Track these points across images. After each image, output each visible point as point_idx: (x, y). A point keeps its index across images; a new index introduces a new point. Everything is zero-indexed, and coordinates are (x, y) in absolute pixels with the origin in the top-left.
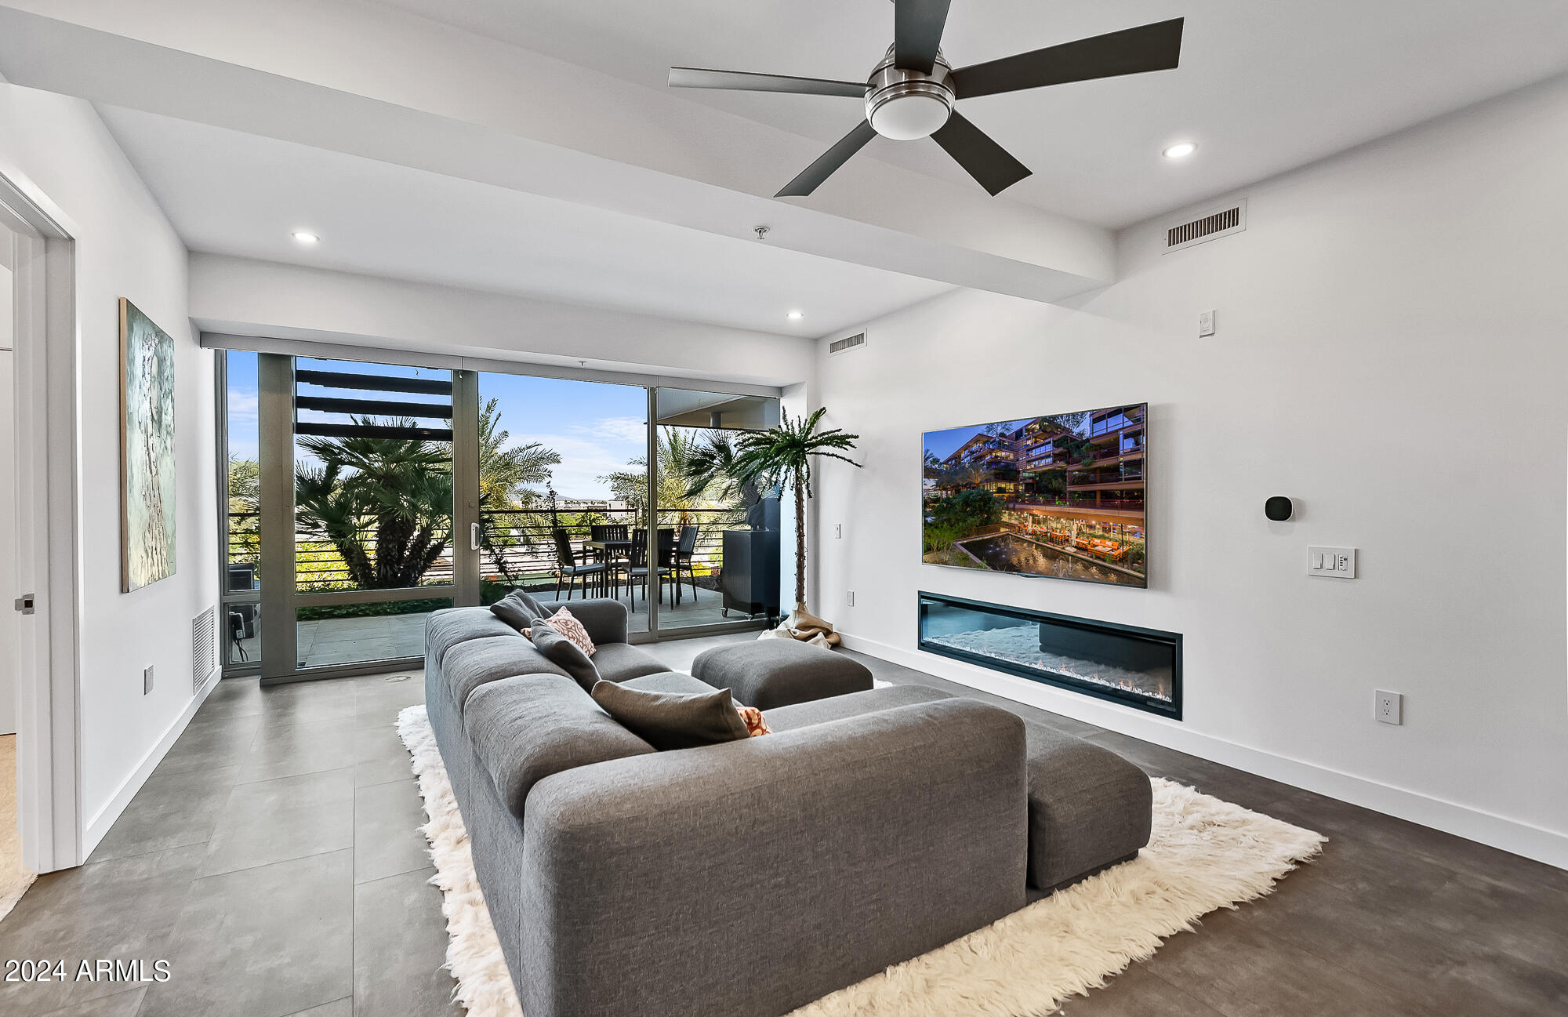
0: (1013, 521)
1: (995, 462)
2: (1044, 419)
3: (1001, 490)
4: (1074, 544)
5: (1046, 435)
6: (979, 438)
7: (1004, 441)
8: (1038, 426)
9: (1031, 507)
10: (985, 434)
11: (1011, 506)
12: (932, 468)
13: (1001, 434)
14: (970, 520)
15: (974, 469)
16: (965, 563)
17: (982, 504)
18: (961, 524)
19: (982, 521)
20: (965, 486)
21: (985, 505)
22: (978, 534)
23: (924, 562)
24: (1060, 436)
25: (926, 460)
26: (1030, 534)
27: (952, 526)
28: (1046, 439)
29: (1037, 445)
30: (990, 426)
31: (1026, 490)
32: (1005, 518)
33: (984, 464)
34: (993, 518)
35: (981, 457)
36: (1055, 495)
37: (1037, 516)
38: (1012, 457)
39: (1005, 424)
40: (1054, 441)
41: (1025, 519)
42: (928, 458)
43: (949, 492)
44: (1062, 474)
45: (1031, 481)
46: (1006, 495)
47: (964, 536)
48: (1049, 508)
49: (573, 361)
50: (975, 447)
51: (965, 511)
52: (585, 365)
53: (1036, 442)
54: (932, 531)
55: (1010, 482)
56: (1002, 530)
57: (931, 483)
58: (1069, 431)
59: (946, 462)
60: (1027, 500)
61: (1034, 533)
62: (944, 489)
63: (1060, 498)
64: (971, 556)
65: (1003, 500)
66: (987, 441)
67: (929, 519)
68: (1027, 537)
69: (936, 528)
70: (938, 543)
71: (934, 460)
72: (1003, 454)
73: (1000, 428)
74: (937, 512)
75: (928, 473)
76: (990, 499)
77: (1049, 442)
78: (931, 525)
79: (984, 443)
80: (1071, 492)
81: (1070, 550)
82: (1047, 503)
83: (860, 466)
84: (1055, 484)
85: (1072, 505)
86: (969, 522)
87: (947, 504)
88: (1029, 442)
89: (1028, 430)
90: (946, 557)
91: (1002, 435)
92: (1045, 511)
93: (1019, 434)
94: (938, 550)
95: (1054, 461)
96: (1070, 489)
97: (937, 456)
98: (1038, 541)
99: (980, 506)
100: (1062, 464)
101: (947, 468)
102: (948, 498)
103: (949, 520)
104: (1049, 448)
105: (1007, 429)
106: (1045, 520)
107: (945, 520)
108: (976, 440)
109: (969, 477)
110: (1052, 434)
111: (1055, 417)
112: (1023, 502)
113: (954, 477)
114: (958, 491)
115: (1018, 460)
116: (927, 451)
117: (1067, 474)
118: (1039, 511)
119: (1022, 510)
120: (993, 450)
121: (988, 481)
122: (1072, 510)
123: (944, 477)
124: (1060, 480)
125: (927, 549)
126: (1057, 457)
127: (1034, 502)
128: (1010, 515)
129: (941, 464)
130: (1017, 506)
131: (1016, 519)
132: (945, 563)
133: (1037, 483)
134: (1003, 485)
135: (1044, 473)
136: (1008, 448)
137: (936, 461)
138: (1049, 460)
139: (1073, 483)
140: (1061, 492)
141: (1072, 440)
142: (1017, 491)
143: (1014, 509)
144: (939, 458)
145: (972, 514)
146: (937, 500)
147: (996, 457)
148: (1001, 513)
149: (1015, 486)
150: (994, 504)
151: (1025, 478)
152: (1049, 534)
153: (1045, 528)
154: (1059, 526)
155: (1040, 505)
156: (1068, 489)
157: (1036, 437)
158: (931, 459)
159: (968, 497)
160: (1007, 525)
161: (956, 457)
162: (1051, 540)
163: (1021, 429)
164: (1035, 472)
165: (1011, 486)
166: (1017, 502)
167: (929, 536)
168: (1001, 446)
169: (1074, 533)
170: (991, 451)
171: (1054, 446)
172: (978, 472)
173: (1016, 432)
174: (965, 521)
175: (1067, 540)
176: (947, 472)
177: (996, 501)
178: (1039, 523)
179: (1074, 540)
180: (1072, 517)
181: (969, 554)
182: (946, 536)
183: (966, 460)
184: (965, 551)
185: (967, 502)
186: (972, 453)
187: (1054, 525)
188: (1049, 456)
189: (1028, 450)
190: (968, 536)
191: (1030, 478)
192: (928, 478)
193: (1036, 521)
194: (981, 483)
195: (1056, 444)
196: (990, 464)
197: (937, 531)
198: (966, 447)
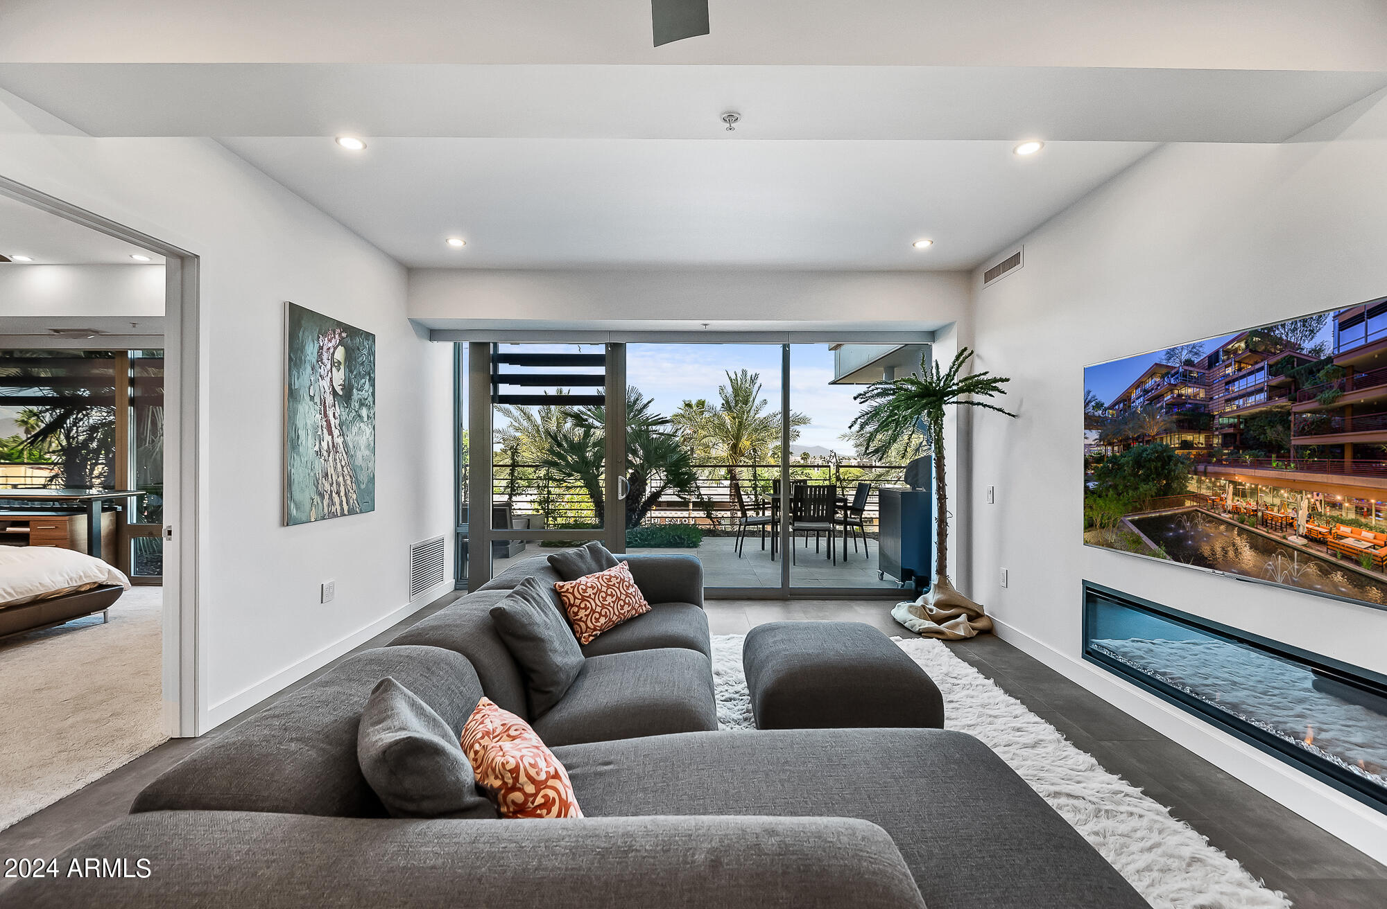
0: (1204, 492)
1: (1179, 403)
2: (1255, 333)
3: (1186, 445)
4: (1302, 531)
5: (1257, 358)
6: (1157, 369)
7: (1191, 372)
8: (1243, 345)
9: (1231, 470)
10: (1164, 363)
11: (1201, 468)
12: (1094, 416)
13: (1186, 361)
14: (1143, 487)
15: (1148, 414)
16: (1136, 547)
17: (1159, 464)
18: (1131, 492)
19: (1159, 490)
20: (1136, 439)
21: (1163, 468)
22: (1154, 507)
23: (1086, 543)
24: (1279, 358)
25: (1086, 405)
26: (1229, 512)
27: (1119, 494)
28: (1256, 363)
29: (1241, 374)
30: (1171, 353)
31: (1225, 445)
32: (1192, 486)
33: (1162, 407)
34: (1175, 485)
35: (1159, 397)
36: (1271, 452)
37: (1240, 484)
38: (1202, 395)
39: (1194, 349)
40: (1270, 366)
41: (1223, 488)
42: (1090, 402)
43: (1116, 448)
44: (1282, 418)
45: (1231, 430)
46: (1194, 452)
47: (1136, 510)
48: (1260, 473)
49: (695, 325)
50: (1150, 383)
51: (1136, 475)
52: (708, 328)
53: (1240, 370)
54: (1095, 500)
55: (1199, 433)
56: (1188, 503)
57: (1094, 435)
58: (1296, 347)
59: (1112, 407)
60: (1226, 460)
61: (1236, 511)
62: (1110, 444)
63: (1279, 457)
64: (1145, 538)
65: (1189, 459)
66: (1168, 373)
67: (1091, 485)
68: (1225, 516)
69: (1100, 496)
70: (1102, 517)
71: (1097, 404)
72: (1190, 391)
73: (1185, 352)
74: (1101, 475)
75: (1091, 422)
76: (1170, 458)
77: (1262, 368)
78: (1093, 492)
79: (1163, 377)
80: (1298, 448)
81: (1295, 540)
82: (1257, 464)
83: (1013, 416)
84: (1271, 434)
85: (1297, 469)
86: (1141, 490)
87: (1114, 464)
88: (1229, 371)
89: (1227, 352)
90: (1111, 537)
91: (1189, 363)
92: (1254, 477)
93: (1213, 359)
94: (1102, 526)
95: (1270, 398)
96: (1296, 441)
97: (1100, 398)
98: (1242, 523)
99: (1156, 468)
100: (1283, 402)
101: (1113, 415)
102: (1114, 457)
103: (1115, 487)
104: (1261, 377)
105: (1196, 354)
106: (1254, 492)
107: (1111, 486)
108: (1151, 373)
109: (1142, 427)
110: (1267, 354)
111: (1271, 328)
112: (1219, 463)
113: (1122, 427)
114: (1127, 448)
115: (1211, 399)
116: (1089, 392)
117: (1292, 418)
118: (1244, 477)
119: (1218, 476)
120: (1175, 385)
121: (1168, 431)
122: (1300, 476)
123: (1110, 427)
124: (1280, 428)
125: (1089, 525)
126: (1274, 391)
127: (1237, 463)
128: (1199, 481)
129: (1106, 409)
130: (1210, 469)
131: (1208, 488)
132: (1109, 545)
133: (1242, 433)
134: (1189, 438)
135: (1253, 417)
136: (1197, 382)
137: (1099, 405)
138: (1262, 397)
139: (1302, 433)
140: (1280, 447)
141: (1302, 361)
142: (1209, 446)
143: (1205, 473)
144: (1103, 401)
145: (1146, 480)
146: (1100, 459)
147: (1180, 396)
148: (1186, 479)
149: (1207, 438)
150: (1176, 465)
151: (1223, 426)
152: (1260, 514)
153: (1253, 504)
154: (1277, 501)
155: (1246, 467)
156: (1293, 443)
157: (1240, 362)
158: (1093, 404)
159: (1140, 455)
160: (1195, 497)
161: (1125, 399)
162: (1264, 523)
163: (1217, 352)
164: (1239, 417)
165: (1201, 439)
166: (1210, 463)
167: (1091, 507)
168: (1186, 379)
169: (1303, 514)
170: (1172, 387)
171: (1270, 373)
172: (1154, 418)
173: (1210, 357)
174: (1136, 489)
175: (1291, 525)
176: (1113, 421)
177: (1179, 460)
178: (1244, 495)
179: (1303, 525)
180: (1299, 487)
181: (1142, 535)
182: (1111, 508)
183: (1137, 402)
184: (1136, 530)
185: (1139, 463)
186: (1146, 392)
187: (1268, 499)
188: (1260, 391)
189: (1228, 383)
190: (1141, 509)
191: (1230, 426)
192: (1090, 429)
193: (1239, 493)
194: (1157, 435)
195: (1273, 371)
196: (1171, 406)
197: (1100, 502)
198: (1138, 384)
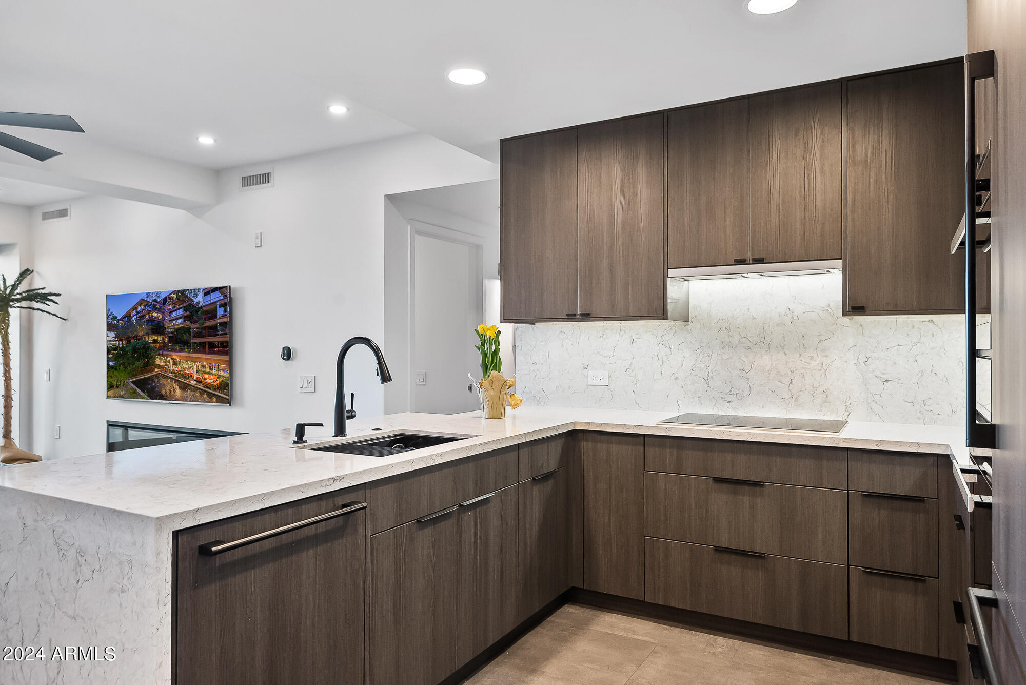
0: (162, 364)
1: (151, 320)
2: (179, 291)
3: (155, 341)
4: (195, 378)
5: (180, 303)
6: (142, 302)
7: (156, 305)
8: (175, 296)
9: (172, 353)
10: (145, 299)
11: (161, 352)
12: (112, 324)
13: (154, 299)
14: (137, 363)
15: (139, 325)
16: (134, 395)
17: (144, 351)
18: (131, 366)
19: (144, 364)
20: (133, 338)
21: (146, 353)
22: (142, 373)
23: (108, 397)
24: (187, 304)
25: (108, 317)
26: (172, 373)
27: (125, 368)
28: (180, 305)
29: (175, 309)
30: (148, 294)
31: (170, 341)
32: (158, 362)
33: (145, 322)
34: (150, 361)
35: (143, 316)
36: (185, 345)
37: (175, 359)
38: (161, 317)
39: (157, 294)
40: (184, 307)
41: (169, 361)
42: (110, 315)
43: (124, 342)
44: (187, 330)
45: (171, 335)
46: (158, 345)
47: (134, 376)
48: (182, 354)
50: (139, 309)
51: (133, 357)
53: (174, 307)
54: (113, 372)
55: (160, 335)
56: (156, 370)
57: (112, 335)
58: (192, 300)
59: (121, 319)
60: (170, 348)
61: (174, 372)
62: (121, 340)
63: (188, 347)
64: (138, 390)
65: (156, 348)
66: (147, 305)
67: (111, 363)
68: (170, 375)
69: (116, 370)
70: (117, 383)
71: (114, 317)
72: (156, 314)
73: (154, 295)
74: (117, 358)
75: (110, 327)
76: (148, 347)
77: (181, 308)
78: (112, 368)
79: (145, 306)
80: (193, 342)
81: (193, 383)
82: (181, 350)
83: (64, 319)
84: (185, 337)
85: (194, 352)
86: (136, 365)
87: (123, 351)
88: (171, 307)
89: (170, 298)
90: (122, 392)
91: (155, 300)
92: (180, 356)
93: (165, 300)
94: (117, 387)
95: (184, 321)
96: (193, 340)
97: (116, 314)
98: (176, 377)
99: (143, 353)
100: (188, 323)
101: (122, 324)
102: (123, 347)
103: (124, 364)
104: (181, 312)
105: (158, 297)
106: (180, 362)
107: (121, 363)
108: (140, 303)
109: (136, 331)
110: (183, 302)
111: (184, 291)
112: (168, 350)
113: (127, 331)
114: (129, 342)
115: (164, 319)
116: (109, 310)
117: (191, 330)
118: (176, 356)
119: (167, 356)
120: (150, 311)
121: (147, 334)
122: (194, 355)
123: (120, 330)
124: (188, 334)
125: (110, 387)
126: (186, 318)
127: (173, 350)
128: (160, 359)
129: (118, 320)
130: (165, 353)
131: (164, 362)
132: (121, 397)
133: (175, 336)
134: (156, 338)
135: (179, 329)
136: (159, 311)
137: (115, 318)
138: (182, 320)
139: (194, 337)
140: (188, 343)
141: (194, 307)
142: (164, 342)
143: (162, 355)
144: (117, 316)
145: (138, 360)
146: (115, 348)
147: (152, 316)
148: (155, 358)
149: (163, 338)
150: (151, 351)
151: (169, 333)
152: (182, 372)
153: (180, 368)
154: (187, 366)
155: (177, 352)
156: (192, 341)
157: (174, 304)
158: (112, 316)
159: (135, 346)
160: (159, 367)
161: (128, 316)
162: (183, 376)
163: (166, 297)
164: (174, 329)
165: (160, 338)
166: (164, 350)
167: (111, 376)
168: (155, 309)
169: (195, 370)
170: (149, 312)
171: (184, 310)
172: (141, 327)
173: (164, 299)
174: (134, 364)
175: (191, 376)
176: (122, 327)
177: (152, 349)
178: (177, 365)
179: (195, 376)
180: (194, 360)
181: (137, 389)
182: (121, 376)
183: (134, 318)
184: (134, 387)
185: (135, 350)
186: (138, 313)
187: (184, 366)
188: (181, 318)
189: (170, 313)
190: (136, 375)
191: (172, 332)
192: (110, 331)
193: (175, 364)
194: (143, 335)
195: (185, 310)
196: (149, 321)
197: (116, 373)
198: (134, 308)
